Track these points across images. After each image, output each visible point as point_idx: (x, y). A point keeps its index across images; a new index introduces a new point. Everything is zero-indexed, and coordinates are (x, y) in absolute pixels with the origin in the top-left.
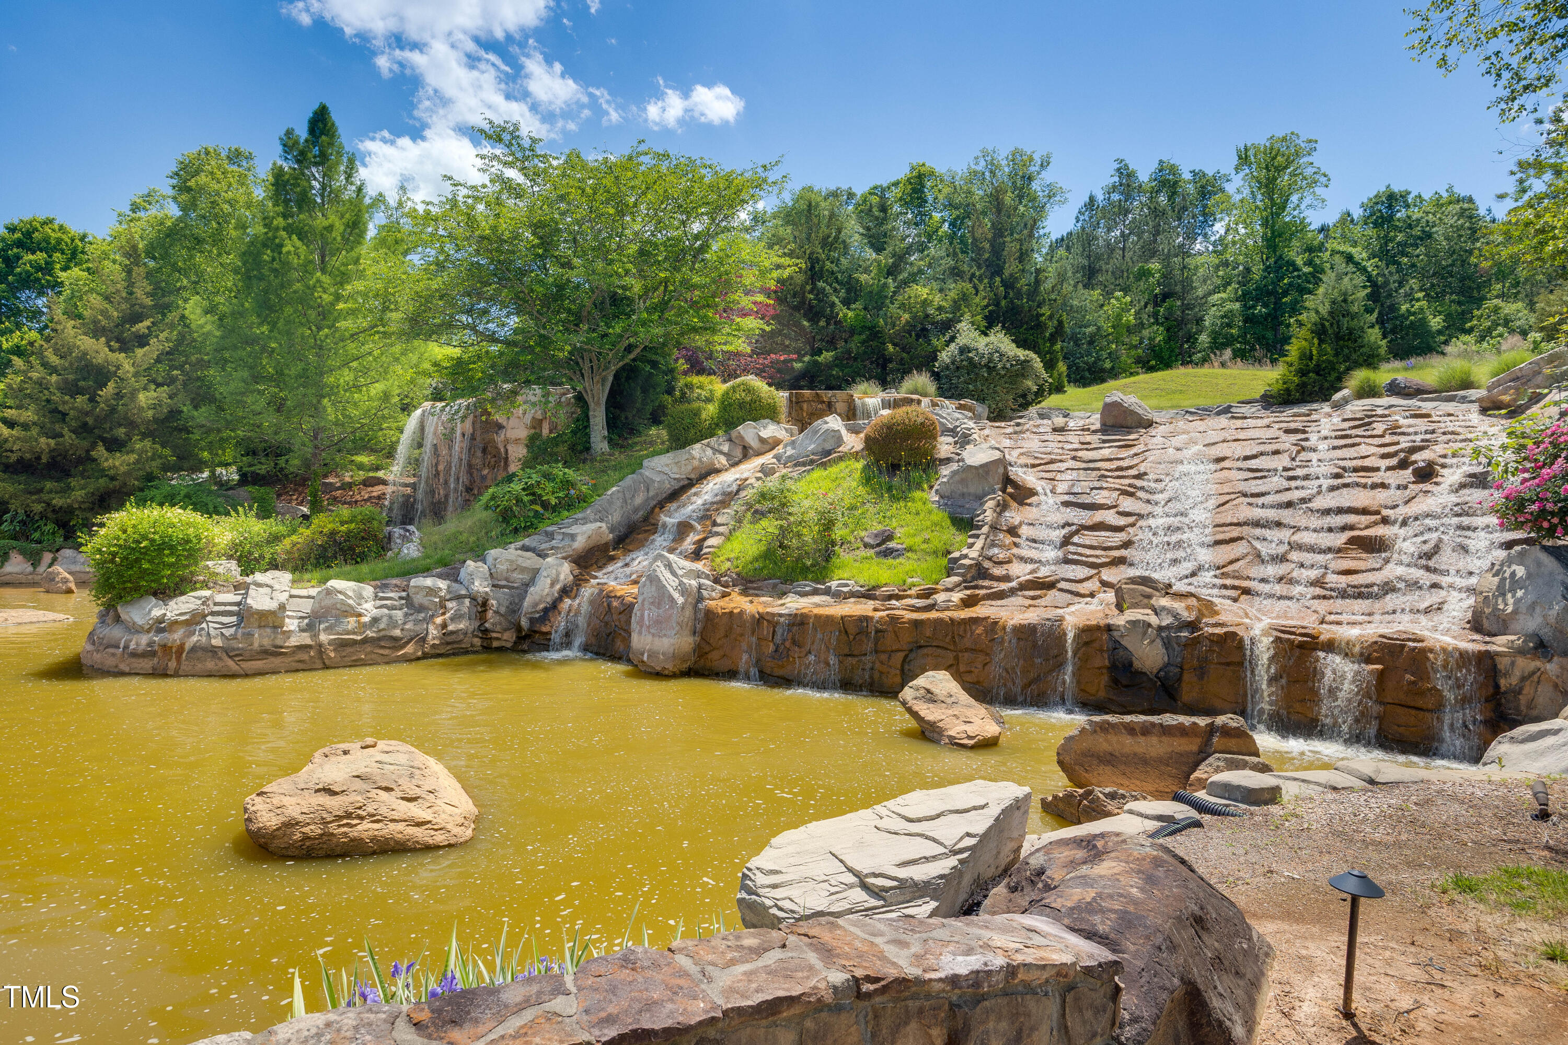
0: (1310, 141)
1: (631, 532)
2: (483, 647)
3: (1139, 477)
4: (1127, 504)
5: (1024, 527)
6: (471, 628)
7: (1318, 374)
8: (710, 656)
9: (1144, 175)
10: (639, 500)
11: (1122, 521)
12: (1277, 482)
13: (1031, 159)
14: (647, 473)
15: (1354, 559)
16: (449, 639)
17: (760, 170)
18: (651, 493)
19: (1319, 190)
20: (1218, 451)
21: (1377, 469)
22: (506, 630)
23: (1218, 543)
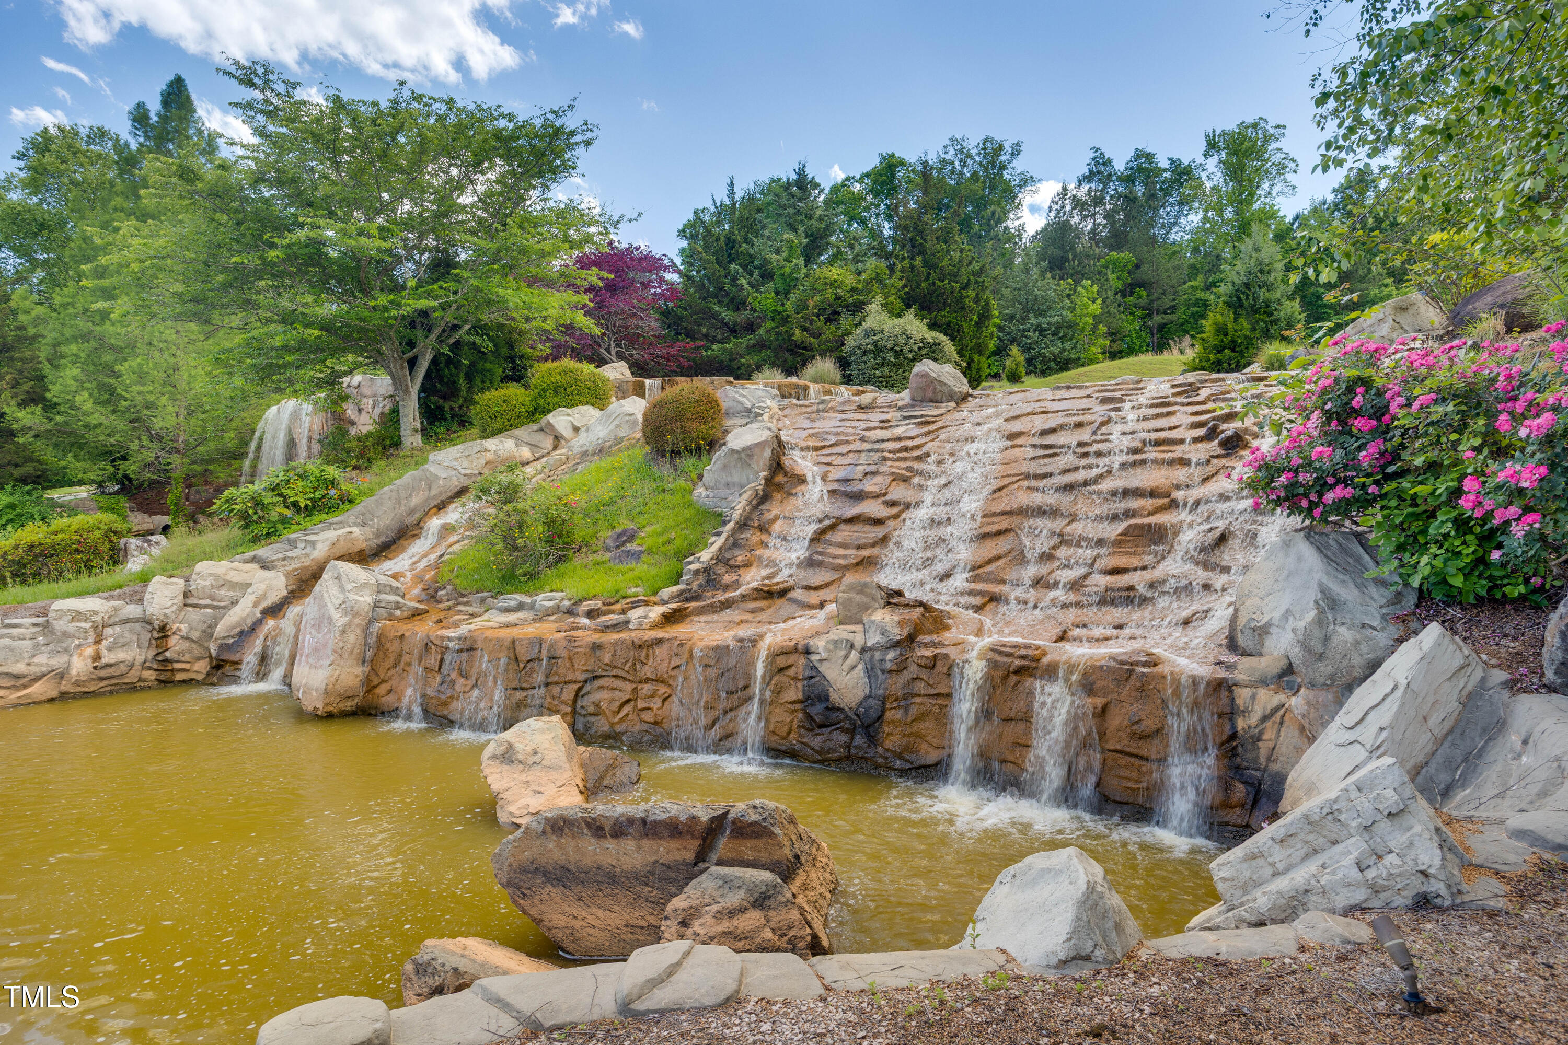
0: (1278, 127)
1: (399, 538)
2: (160, 681)
3: (919, 458)
4: (898, 492)
5: (779, 523)
6: (140, 659)
7: (1233, 350)
8: (377, 691)
9: (1119, 165)
10: (415, 500)
11: (884, 512)
12: (1068, 459)
13: (1001, 147)
14: (431, 468)
15: (1127, 554)
16: (103, 673)
17: (551, 117)
18: (433, 492)
19: (1289, 177)
20: (1016, 426)
21: (1182, 441)
22: (198, 659)
23: (985, 536)
